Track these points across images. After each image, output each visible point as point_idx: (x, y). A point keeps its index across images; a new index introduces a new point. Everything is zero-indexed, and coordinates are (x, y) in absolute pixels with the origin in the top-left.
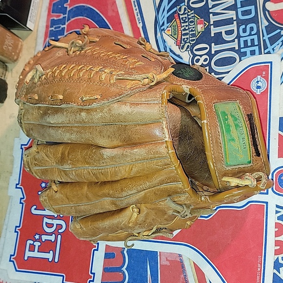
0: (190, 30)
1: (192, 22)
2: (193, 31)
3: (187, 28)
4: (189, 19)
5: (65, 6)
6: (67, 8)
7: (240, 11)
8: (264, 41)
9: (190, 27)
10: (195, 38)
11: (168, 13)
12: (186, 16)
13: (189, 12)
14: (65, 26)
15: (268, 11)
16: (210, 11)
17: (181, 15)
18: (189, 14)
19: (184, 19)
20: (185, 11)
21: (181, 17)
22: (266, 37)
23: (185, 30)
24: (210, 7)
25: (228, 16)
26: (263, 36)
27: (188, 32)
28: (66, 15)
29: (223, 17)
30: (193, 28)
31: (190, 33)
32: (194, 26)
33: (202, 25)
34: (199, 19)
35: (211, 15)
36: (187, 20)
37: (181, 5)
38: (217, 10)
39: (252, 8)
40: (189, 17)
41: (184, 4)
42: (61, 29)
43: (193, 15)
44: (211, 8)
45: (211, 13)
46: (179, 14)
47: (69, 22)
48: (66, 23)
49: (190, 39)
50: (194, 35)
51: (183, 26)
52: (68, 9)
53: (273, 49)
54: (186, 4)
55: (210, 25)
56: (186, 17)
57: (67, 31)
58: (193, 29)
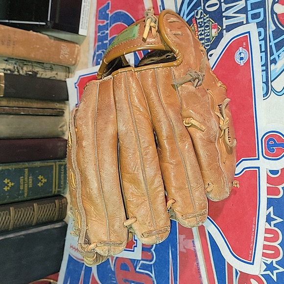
0: (206, 34)
1: (207, 26)
2: (208, 36)
3: (203, 33)
4: (205, 23)
5: (107, 12)
6: (108, 14)
7: (250, 13)
8: (271, 47)
9: (206, 31)
10: (209, 43)
11: (187, 17)
12: (202, 20)
13: (205, 16)
14: (108, 32)
15: (276, 14)
16: (224, 14)
17: (198, 19)
18: (205, 18)
19: (201, 23)
20: (201, 15)
21: (198, 21)
22: (273, 43)
23: (201, 34)
24: (223, 10)
25: (239, 20)
26: (270, 42)
27: (203, 36)
28: (109, 21)
29: (234, 20)
30: (208, 32)
31: (206, 38)
32: (209, 31)
33: (215, 30)
34: (213, 23)
35: (224, 19)
36: (203, 25)
37: (198, 9)
38: (230, 13)
39: (261, 10)
40: (205, 21)
41: (200, 8)
42: (105, 34)
43: (208, 19)
44: (224, 12)
45: (224, 16)
46: (196, 18)
47: (111, 27)
48: (109, 29)
49: (206, 44)
50: (208, 40)
51: (200, 31)
52: (110, 16)
53: (278, 56)
54: (202, 8)
55: (222, 30)
56: (202, 22)
57: (110, 37)
58: (208, 34)
